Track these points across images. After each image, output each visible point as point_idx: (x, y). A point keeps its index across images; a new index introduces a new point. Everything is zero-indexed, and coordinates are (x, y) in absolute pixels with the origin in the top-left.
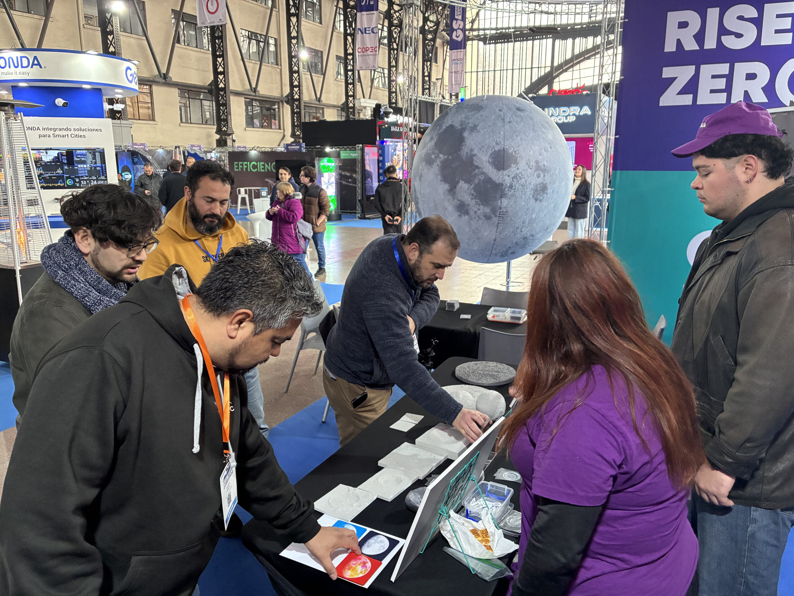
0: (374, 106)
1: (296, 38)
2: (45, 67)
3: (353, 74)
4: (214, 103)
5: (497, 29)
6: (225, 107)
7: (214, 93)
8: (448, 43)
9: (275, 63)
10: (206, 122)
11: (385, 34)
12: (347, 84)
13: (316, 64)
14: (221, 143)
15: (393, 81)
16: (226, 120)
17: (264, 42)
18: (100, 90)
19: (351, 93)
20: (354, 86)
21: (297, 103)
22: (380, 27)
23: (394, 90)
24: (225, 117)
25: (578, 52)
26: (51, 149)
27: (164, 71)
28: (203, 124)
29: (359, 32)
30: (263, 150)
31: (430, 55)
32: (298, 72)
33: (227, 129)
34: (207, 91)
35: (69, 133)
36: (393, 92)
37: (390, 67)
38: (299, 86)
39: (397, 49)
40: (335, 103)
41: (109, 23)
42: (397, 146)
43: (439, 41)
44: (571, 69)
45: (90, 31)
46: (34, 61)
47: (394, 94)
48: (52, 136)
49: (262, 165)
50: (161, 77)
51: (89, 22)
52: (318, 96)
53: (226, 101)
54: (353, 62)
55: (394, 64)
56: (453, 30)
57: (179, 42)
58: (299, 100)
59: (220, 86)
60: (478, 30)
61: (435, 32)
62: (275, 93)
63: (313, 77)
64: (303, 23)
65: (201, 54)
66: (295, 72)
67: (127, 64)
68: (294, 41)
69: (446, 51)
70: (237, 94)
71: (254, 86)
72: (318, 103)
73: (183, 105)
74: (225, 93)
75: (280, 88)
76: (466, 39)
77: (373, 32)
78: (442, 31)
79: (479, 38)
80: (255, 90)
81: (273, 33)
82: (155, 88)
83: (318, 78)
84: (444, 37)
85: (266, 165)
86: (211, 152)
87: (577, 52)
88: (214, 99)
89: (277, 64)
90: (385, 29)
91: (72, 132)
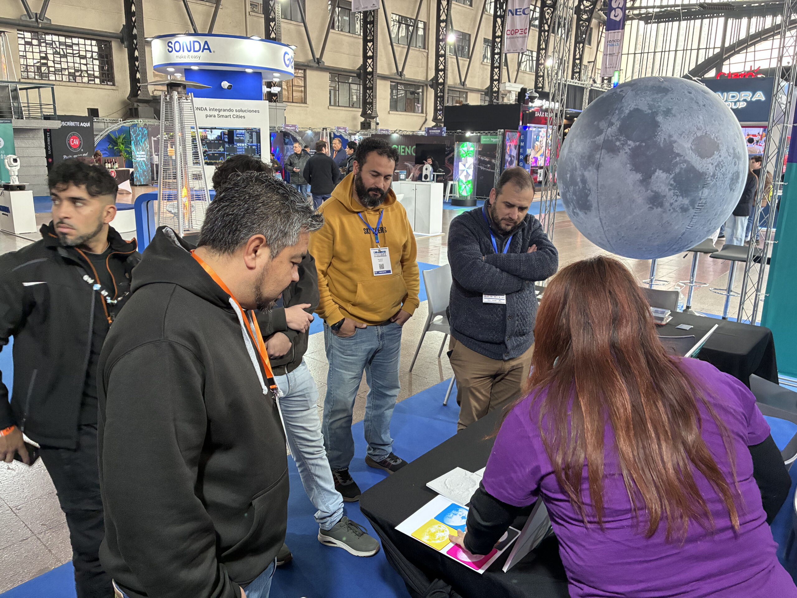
0: (519, 90)
1: (445, 21)
2: (214, 52)
3: (500, 57)
4: (361, 86)
5: (661, 7)
6: (371, 91)
7: (362, 77)
8: (604, 23)
9: (422, 47)
10: (353, 105)
11: (537, 15)
12: (493, 68)
13: (463, 48)
14: (365, 126)
15: (541, 64)
16: (371, 103)
17: (414, 26)
18: (260, 73)
19: (496, 77)
20: (499, 70)
21: (441, 87)
22: (532, 7)
23: (542, 74)
24: (371, 101)
25: (754, 33)
26: (215, 128)
27: (318, 56)
28: (349, 107)
29: (510, 14)
30: (405, 133)
31: (584, 36)
32: (444, 56)
33: (372, 112)
34: (355, 75)
35: (231, 114)
36: (540, 76)
37: (539, 49)
38: (444, 70)
39: (548, 31)
40: (479, 88)
41: (272, 10)
42: (540, 131)
43: (594, 21)
44: (745, 51)
45: (255, 18)
46: (204, 46)
47: (542, 78)
48: (216, 116)
49: (403, 148)
50: (315, 61)
51: (254, 9)
52: (463, 80)
53: (372, 84)
54: (501, 45)
55: (544, 47)
56: (611, 9)
57: (333, 28)
58: (443, 84)
59: (368, 70)
60: (640, 8)
61: (591, 11)
62: (421, 77)
63: (459, 61)
64: (453, 6)
65: (353, 39)
66: (442, 56)
67: (285, 49)
68: (443, 25)
69: (602, 32)
70: (384, 78)
71: (400, 70)
72: (462, 87)
73: (333, 88)
74: (373, 77)
75: (425, 71)
76: (626, 18)
77: (524, 14)
78: (599, 10)
79: (640, 17)
80: (401, 74)
81: (423, 17)
82: (308, 72)
83: (464, 62)
84: (601, 16)
85: (407, 149)
86: (355, 134)
87: (752, 31)
88: (361, 83)
89: (424, 48)
90: (538, 10)
91: (235, 113)
